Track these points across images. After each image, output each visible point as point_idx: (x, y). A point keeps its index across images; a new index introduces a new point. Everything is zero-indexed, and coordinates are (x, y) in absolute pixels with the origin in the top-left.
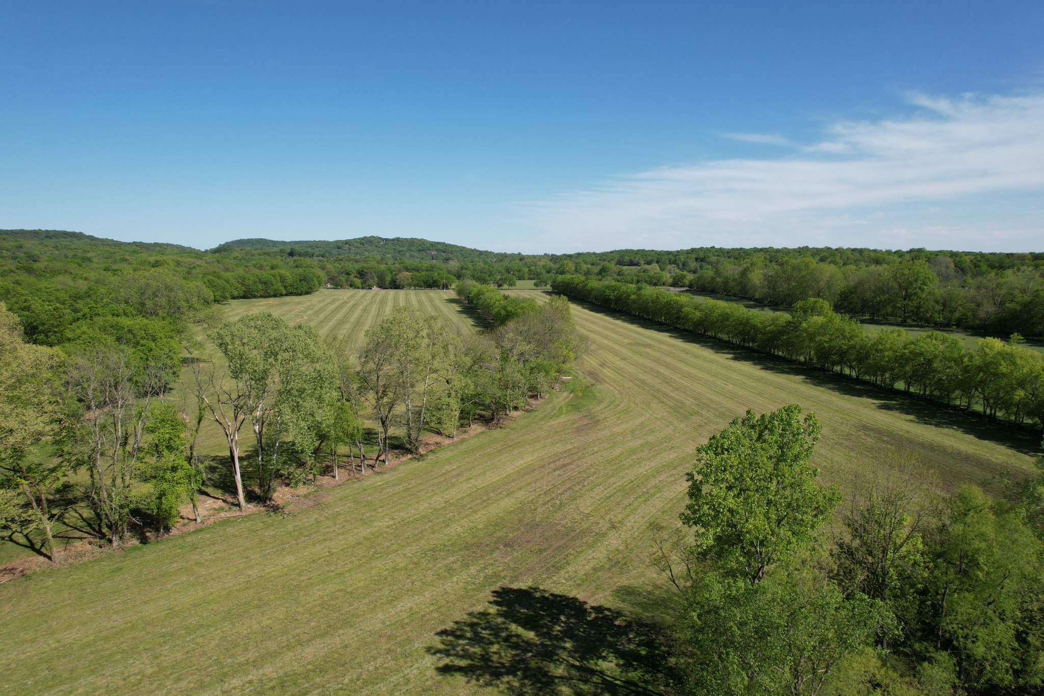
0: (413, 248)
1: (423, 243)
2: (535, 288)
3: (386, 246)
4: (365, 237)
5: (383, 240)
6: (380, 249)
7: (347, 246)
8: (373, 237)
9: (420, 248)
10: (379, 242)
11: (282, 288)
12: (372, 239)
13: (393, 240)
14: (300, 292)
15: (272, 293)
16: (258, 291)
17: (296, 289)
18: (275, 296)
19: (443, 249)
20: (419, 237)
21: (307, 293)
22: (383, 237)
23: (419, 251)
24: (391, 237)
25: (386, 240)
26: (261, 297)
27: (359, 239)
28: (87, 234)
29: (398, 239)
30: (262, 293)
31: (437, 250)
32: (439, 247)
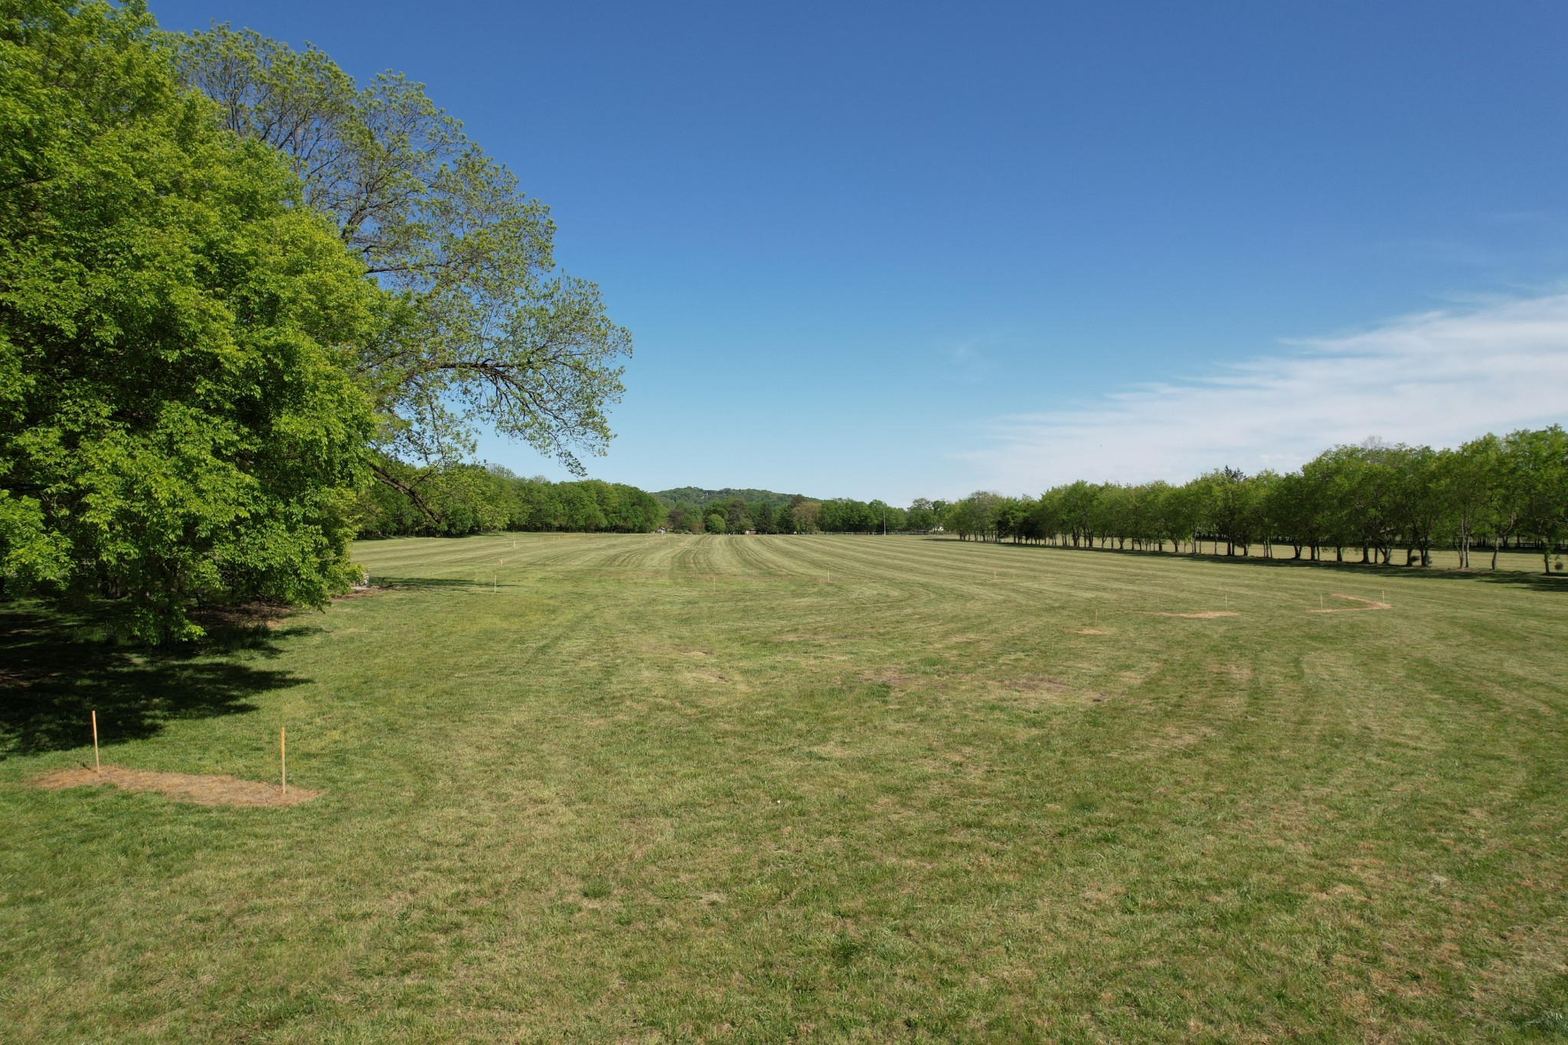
5: (705, 492)
8: (689, 488)
11: (601, 515)
13: (721, 492)
14: (630, 525)
15: (582, 523)
16: (555, 518)
17: (625, 519)
18: (586, 529)
20: (760, 488)
21: (642, 530)
24: (717, 488)
25: (709, 492)
26: (561, 529)
27: (670, 491)
30: (563, 521)
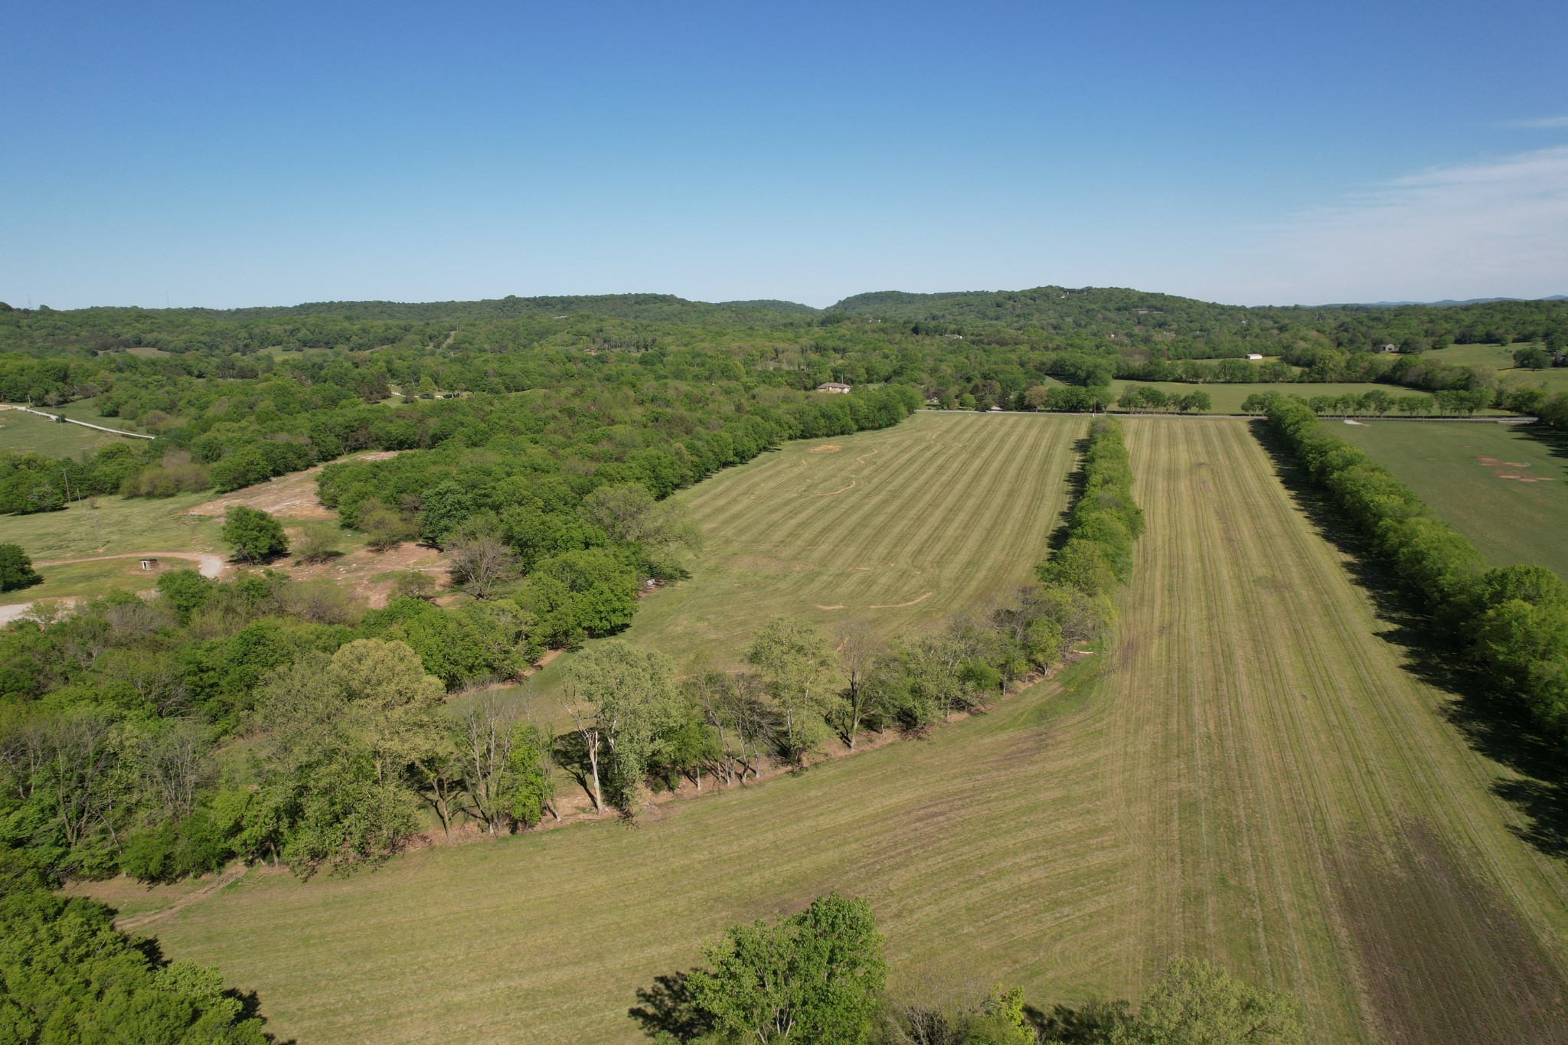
0: (1111, 306)
1: (1128, 296)
2: (1244, 412)
3: (1070, 303)
4: (1039, 288)
6: (1059, 308)
7: (1011, 302)
8: (1051, 287)
9: (1121, 304)
10: (1058, 296)
11: (852, 423)
12: (1050, 291)
13: (1081, 291)
15: (838, 430)
16: (820, 429)
17: (873, 421)
19: (1159, 305)
22: (1066, 287)
23: (1119, 309)
25: (1072, 291)
27: (1030, 291)
28: (679, 297)
29: (1089, 290)
31: (1150, 307)
32: (1154, 302)
